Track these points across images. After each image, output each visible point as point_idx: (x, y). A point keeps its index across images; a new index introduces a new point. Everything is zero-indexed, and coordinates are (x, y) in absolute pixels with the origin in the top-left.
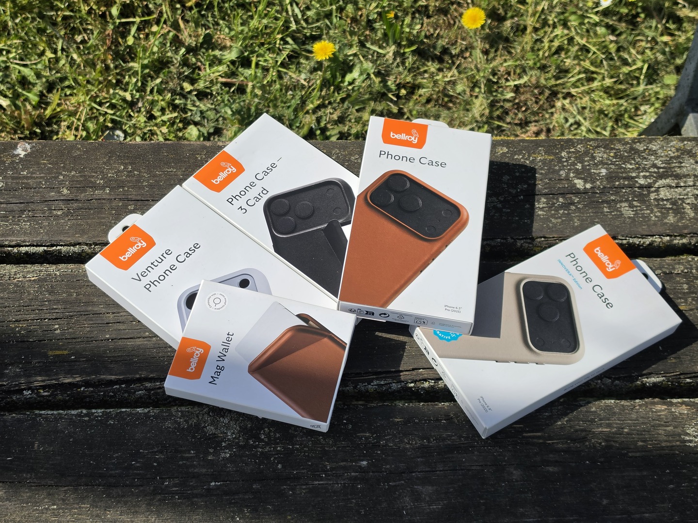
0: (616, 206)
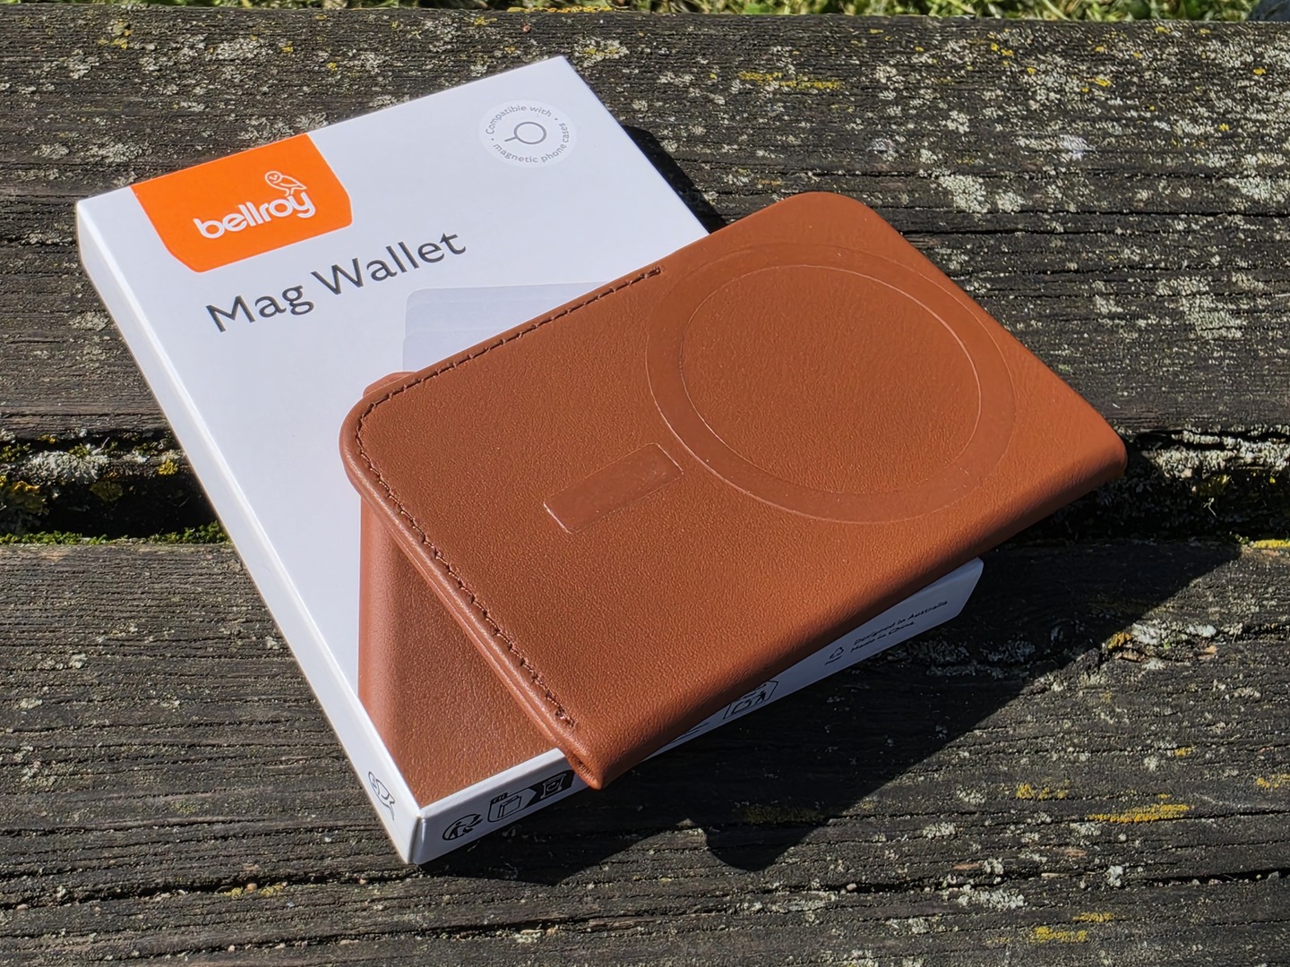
0: (1150, 293)
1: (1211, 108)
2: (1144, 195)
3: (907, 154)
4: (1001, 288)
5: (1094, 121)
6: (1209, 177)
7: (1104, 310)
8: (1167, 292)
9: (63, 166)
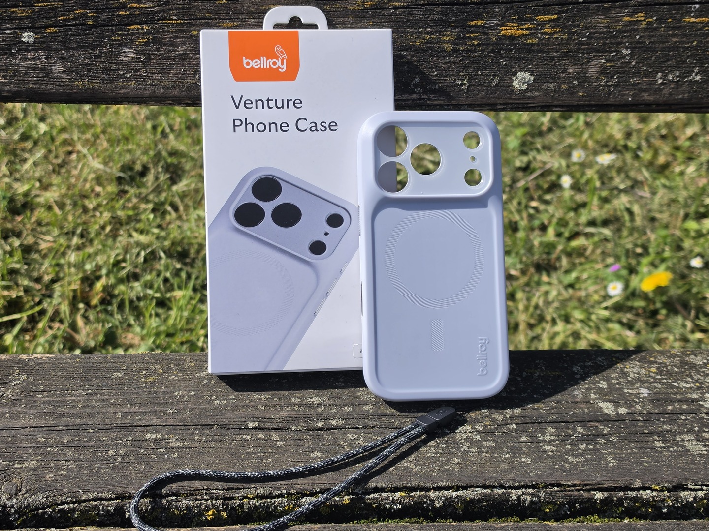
0: (674, 440)
1: (692, 378)
2: (670, 408)
3: (586, 396)
4: (622, 439)
5: (651, 383)
6: (693, 401)
7: (658, 446)
8: (680, 439)
9: (300, 405)
